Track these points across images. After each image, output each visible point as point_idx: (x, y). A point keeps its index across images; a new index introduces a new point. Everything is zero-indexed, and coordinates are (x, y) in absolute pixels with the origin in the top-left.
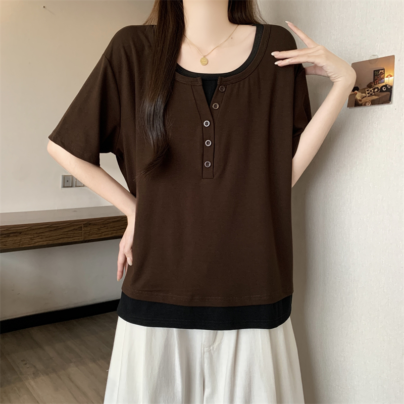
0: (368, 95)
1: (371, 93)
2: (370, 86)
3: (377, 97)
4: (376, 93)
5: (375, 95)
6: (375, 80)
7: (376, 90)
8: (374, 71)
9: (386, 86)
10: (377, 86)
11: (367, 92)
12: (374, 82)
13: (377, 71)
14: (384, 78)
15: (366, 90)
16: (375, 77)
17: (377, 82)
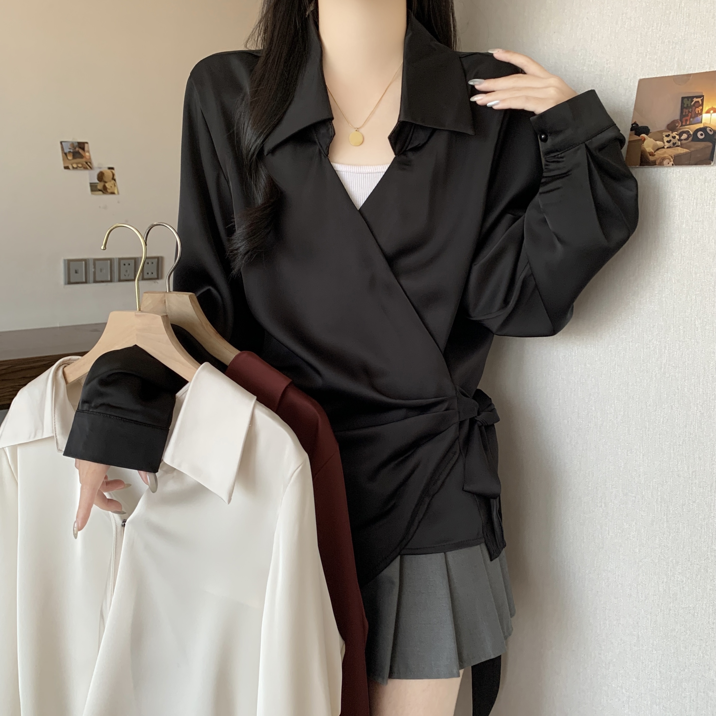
0: (667, 145)
1: (673, 141)
2: (672, 127)
3: (685, 151)
4: (683, 142)
5: (682, 146)
6: (682, 115)
7: (684, 136)
8: (683, 98)
9: (704, 129)
10: (686, 128)
11: (666, 139)
12: (681, 120)
13: (688, 98)
14: (701, 114)
15: (665, 134)
16: (685, 110)
17: (687, 120)
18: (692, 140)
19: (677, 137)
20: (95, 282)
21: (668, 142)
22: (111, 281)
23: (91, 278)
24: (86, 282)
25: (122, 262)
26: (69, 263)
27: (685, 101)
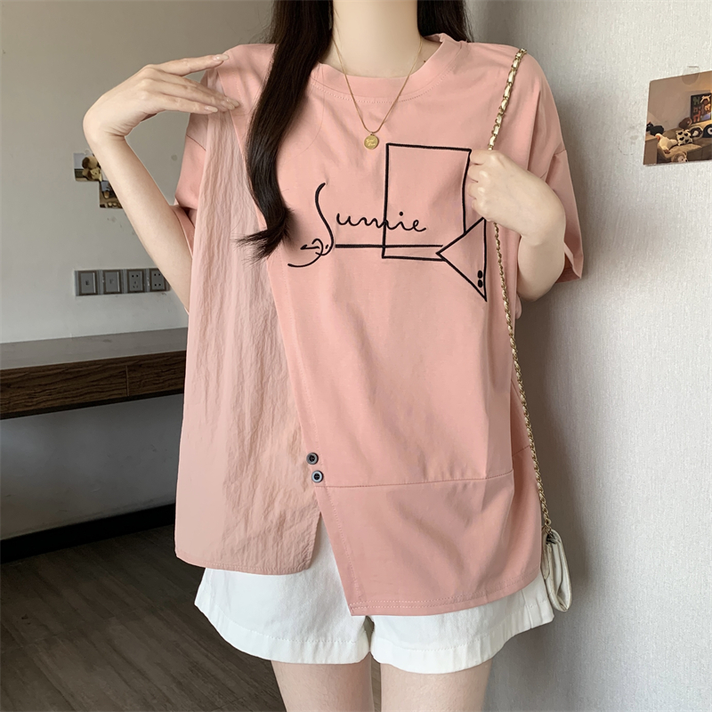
0: (680, 142)
1: (686, 138)
2: (683, 125)
3: (697, 147)
4: (695, 138)
5: (694, 143)
6: (693, 113)
7: (696, 133)
8: (692, 97)
10: (697, 125)
11: (679, 137)
12: (692, 117)
13: (697, 96)
14: (710, 111)
15: (677, 132)
16: (695, 108)
17: (697, 118)
18: (703, 137)
19: (689, 134)
20: (105, 293)
21: (681, 139)
22: (121, 292)
23: (102, 290)
24: (96, 294)
25: (131, 274)
26: (80, 275)
27: (695, 99)
